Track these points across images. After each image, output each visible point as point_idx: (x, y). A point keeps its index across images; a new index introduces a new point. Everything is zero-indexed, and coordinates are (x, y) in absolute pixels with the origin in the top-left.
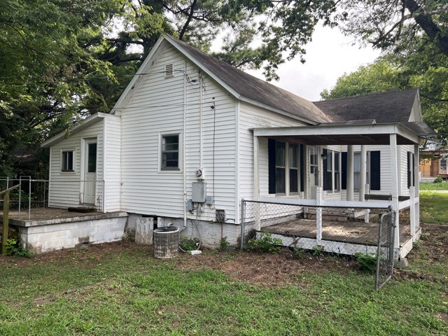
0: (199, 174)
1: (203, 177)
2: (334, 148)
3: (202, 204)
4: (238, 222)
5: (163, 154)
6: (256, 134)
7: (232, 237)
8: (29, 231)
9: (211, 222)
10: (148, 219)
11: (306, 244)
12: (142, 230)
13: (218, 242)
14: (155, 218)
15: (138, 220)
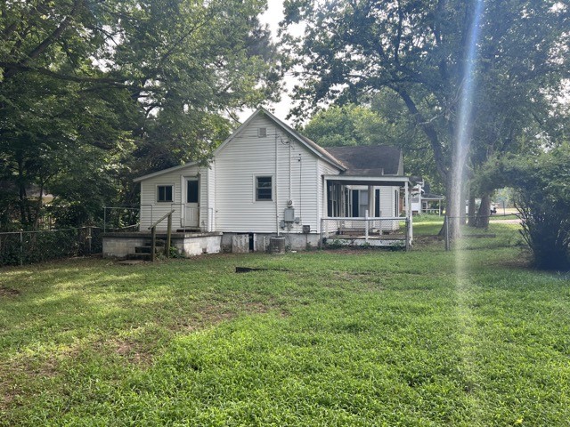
0: (289, 203)
1: (293, 205)
2: (349, 187)
3: (292, 222)
4: (319, 232)
5: (257, 189)
6: (326, 178)
7: (314, 241)
8: (185, 241)
9: (299, 234)
10: (243, 236)
11: (359, 242)
12: (239, 244)
13: (304, 245)
14: (251, 235)
15: (234, 237)
